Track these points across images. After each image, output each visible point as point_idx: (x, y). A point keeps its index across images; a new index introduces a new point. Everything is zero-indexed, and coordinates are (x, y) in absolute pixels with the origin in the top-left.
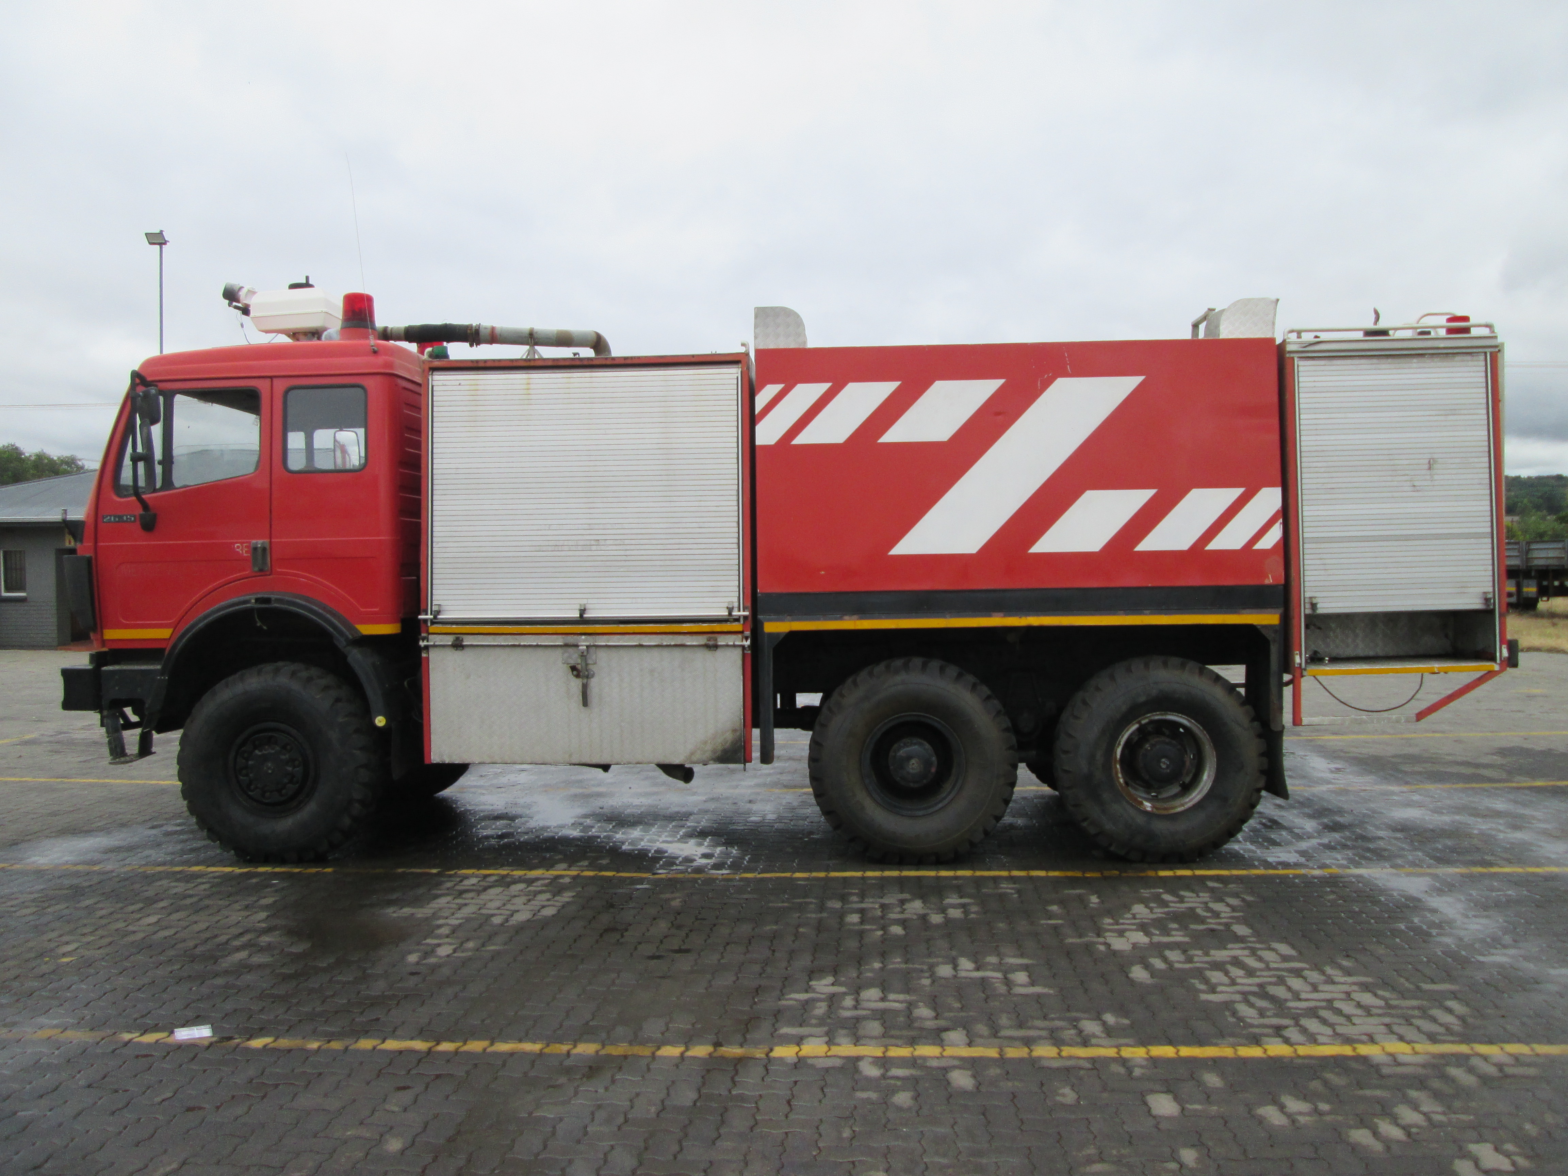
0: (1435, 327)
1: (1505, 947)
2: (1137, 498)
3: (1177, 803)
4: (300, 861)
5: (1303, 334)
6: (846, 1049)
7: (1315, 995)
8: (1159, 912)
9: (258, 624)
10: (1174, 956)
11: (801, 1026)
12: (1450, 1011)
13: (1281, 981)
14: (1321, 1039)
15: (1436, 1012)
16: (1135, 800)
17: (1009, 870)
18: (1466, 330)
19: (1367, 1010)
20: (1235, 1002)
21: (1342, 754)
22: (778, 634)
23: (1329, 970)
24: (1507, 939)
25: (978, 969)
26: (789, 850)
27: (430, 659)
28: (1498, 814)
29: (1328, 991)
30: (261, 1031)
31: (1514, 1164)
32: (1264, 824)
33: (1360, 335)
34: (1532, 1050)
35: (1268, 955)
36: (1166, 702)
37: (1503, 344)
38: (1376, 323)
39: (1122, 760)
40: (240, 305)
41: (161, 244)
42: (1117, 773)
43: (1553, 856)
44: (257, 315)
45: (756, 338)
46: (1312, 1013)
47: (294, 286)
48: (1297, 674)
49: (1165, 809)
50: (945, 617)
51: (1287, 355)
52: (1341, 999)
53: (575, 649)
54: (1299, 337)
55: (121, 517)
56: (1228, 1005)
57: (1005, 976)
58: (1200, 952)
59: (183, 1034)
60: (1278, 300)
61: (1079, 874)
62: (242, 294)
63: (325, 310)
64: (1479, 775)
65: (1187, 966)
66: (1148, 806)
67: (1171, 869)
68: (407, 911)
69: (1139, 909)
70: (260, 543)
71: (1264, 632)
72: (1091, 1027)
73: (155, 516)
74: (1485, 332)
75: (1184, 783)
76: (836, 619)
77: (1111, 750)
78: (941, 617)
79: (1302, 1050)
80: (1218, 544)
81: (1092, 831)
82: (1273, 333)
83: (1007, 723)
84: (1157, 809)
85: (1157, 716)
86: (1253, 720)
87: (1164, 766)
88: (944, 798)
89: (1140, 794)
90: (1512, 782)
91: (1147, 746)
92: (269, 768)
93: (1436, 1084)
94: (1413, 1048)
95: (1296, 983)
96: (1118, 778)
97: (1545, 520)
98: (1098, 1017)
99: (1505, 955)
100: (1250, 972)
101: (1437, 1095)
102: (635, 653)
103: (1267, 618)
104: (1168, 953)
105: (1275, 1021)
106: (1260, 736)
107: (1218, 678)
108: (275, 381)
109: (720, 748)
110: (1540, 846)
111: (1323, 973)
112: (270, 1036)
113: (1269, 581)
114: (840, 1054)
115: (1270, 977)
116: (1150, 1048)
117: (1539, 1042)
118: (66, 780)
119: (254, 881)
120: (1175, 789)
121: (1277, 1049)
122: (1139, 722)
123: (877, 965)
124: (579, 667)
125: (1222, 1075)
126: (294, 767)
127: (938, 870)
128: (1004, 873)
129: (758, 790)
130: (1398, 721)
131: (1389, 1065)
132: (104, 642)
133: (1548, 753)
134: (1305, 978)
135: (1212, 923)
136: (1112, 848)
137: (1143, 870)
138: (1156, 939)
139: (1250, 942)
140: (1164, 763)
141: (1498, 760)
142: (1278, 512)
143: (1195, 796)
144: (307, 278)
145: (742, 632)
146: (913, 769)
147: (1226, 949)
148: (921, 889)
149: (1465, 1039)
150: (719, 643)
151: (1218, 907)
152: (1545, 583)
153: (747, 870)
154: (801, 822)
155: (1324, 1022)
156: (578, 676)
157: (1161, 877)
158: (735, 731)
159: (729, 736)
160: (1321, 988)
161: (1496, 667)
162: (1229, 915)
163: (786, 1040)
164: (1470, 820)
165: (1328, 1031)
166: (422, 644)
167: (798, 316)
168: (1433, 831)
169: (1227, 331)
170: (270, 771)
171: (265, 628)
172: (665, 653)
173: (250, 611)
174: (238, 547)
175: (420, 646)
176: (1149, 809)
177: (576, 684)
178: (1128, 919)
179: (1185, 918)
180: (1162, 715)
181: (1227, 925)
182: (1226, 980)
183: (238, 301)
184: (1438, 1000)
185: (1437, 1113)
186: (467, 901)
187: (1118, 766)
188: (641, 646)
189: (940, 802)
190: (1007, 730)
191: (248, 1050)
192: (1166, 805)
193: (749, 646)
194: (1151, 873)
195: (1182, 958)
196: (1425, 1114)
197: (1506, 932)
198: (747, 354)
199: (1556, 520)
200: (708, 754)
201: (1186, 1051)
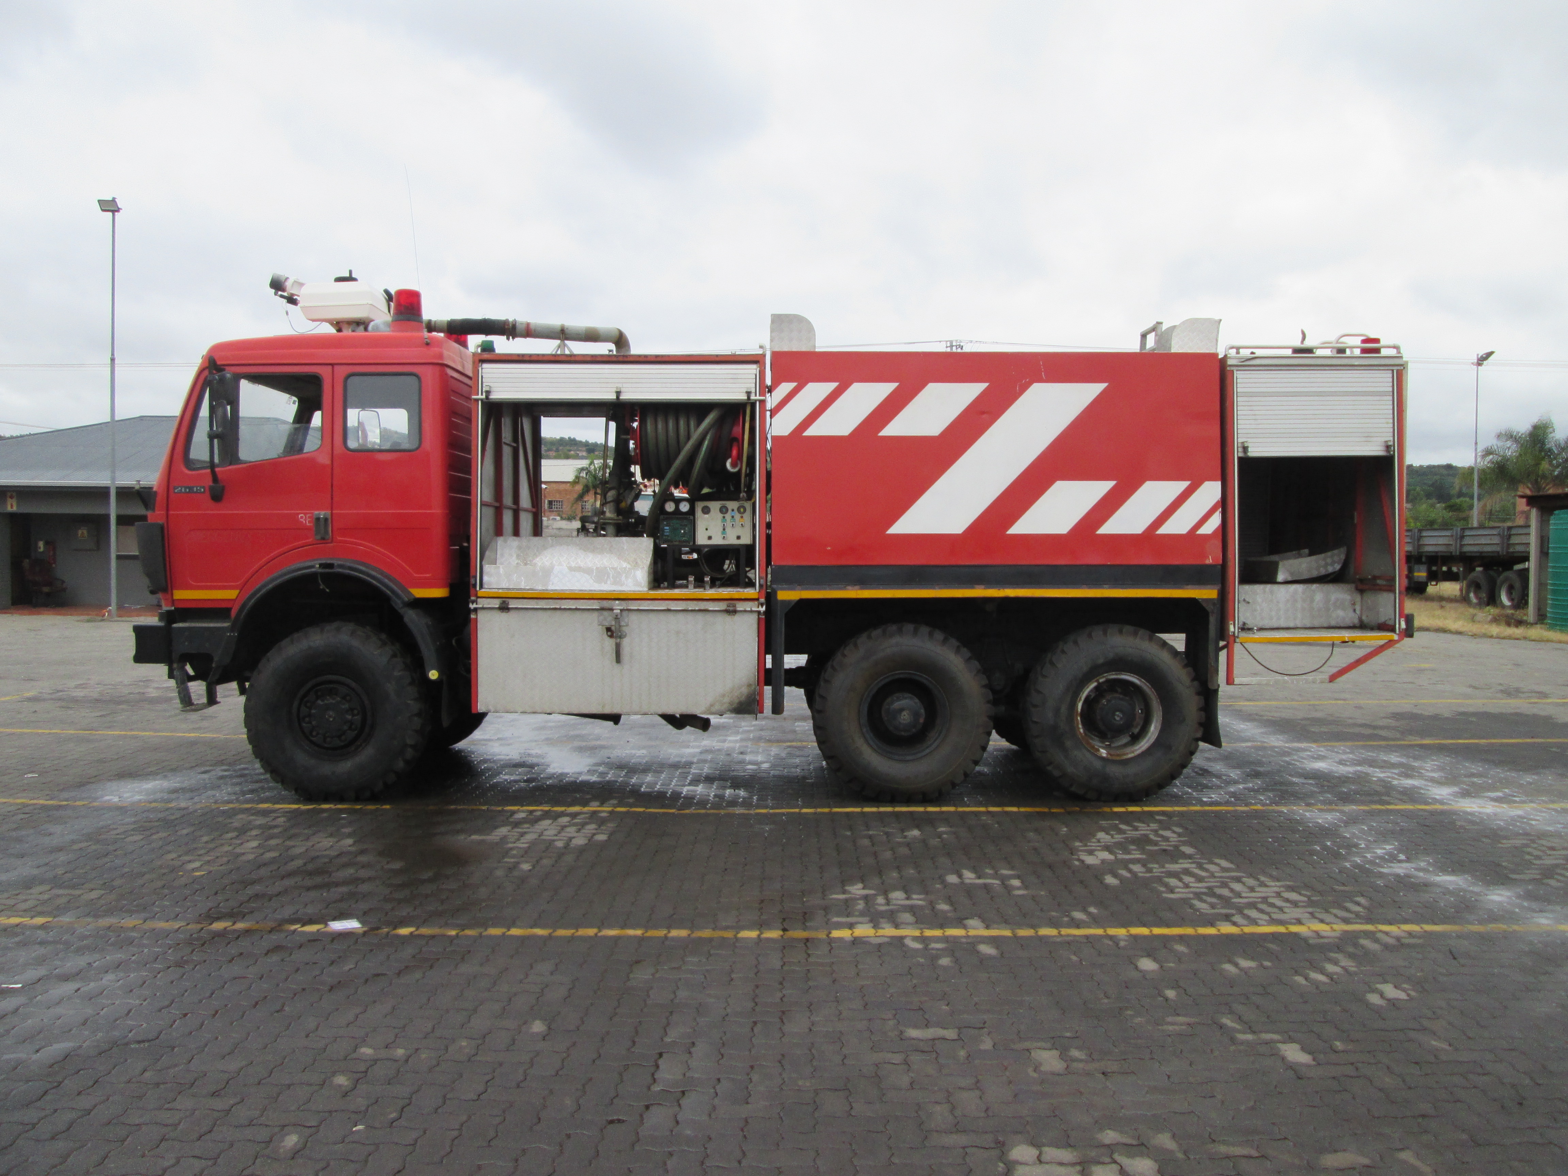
0: (1351, 348)
1: (1400, 861)
2: (1099, 489)
3: (1128, 750)
4: (357, 799)
5: (1241, 350)
6: (889, 931)
7: (1253, 894)
8: (1118, 838)
9: (321, 587)
10: (1137, 868)
11: (848, 916)
12: (1358, 904)
13: (1224, 885)
14: (1260, 922)
15: (1349, 905)
16: (1093, 747)
17: (986, 807)
18: (1377, 351)
19: (1295, 904)
20: (1190, 899)
21: (1257, 717)
22: (789, 602)
23: (1262, 878)
24: (1402, 857)
25: (979, 878)
26: (790, 791)
27: (478, 620)
28: (1393, 766)
29: (1262, 892)
30: (403, 923)
31: (1408, 995)
32: (1196, 772)
33: (1289, 352)
34: (1421, 928)
35: (1212, 868)
36: (1120, 663)
37: (1407, 362)
38: (1302, 342)
39: (1082, 715)
40: (285, 294)
41: (113, 212)
42: (1078, 724)
43: (1437, 797)
44: (307, 305)
45: (772, 340)
46: (1253, 905)
47: (340, 280)
48: (1231, 640)
49: (1118, 755)
50: (934, 588)
51: (1228, 368)
52: (1274, 897)
53: (610, 612)
54: (1238, 353)
55: (191, 488)
56: (1185, 901)
57: (1003, 883)
58: (1156, 866)
59: (338, 926)
60: (1221, 320)
61: (1046, 810)
62: (288, 284)
63: (370, 302)
64: (1376, 735)
65: (1148, 875)
66: (1103, 752)
67: (1123, 806)
68: (475, 837)
69: (1101, 835)
70: (322, 514)
71: (1204, 605)
72: (1078, 915)
73: (223, 489)
74: (1393, 352)
75: (1133, 733)
76: (841, 589)
77: (1073, 705)
78: (931, 588)
79: (1247, 930)
80: (1165, 529)
81: (1056, 773)
82: (1216, 349)
83: (985, 681)
84: (1111, 755)
85: (1113, 676)
86: (1193, 680)
87: (1117, 718)
88: (931, 745)
89: (1096, 743)
90: (1405, 740)
91: (1104, 701)
92: (330, 717)
93: (1351, 949)
94: (1332, 928)
95: (1237, 887)
96: (1079, 728)
97: (1435, 508)
98: (1084, 910)
99: (1401, 867)
100: (1200, 879)
101: (1351, 956)
102: (662, 616)
103: (1206, 593)
104: (1131, 866)
105: (1224, 911)
106: (1198, 694)
107: (1164, 644)
108: (336, 367)
109: (737, 701)
110: (1428, 790)
111: (1258, 880)
112: (412, 926)
113: (1209, 561)
114: (886, 934)
115: (1215, 882)
116: (1130, 929)
117: (1428, 923)
118: (94, 732)
119: (325, 815)
120: (1125, 739)
121: (1227, 929)
122: (1097, 681)
123: (895, 874)
124: (613, 628)
125: (1188, 946)
126: (353, 715)
127: (925, 807)
128: (982, 809)
129: (744, 744)
130: (1314, 682)
131: (1314, 938)
132: (173, 602)
133: (1435, 717)
134: (1244, 884)
135: (1164, 845)
136: (1073, 789)
137: (1100, 808)
138: (1120, 857)
139: (1197, 858)
140: (1118, 716)
141: (1392, 723)
142: (1218, 502)
143: (1144, 745)
144: (351, 272)
145: (757, 600)
146: (904, 719)
147: (1177, 863)
148: (917, 821)
149: (1369, 920)
150: (738, 609)
151: (1167, 833)
152: (1434, 568)
153: (758, 806)
154: (793, 770)
155: (1262, 911)
156: (611, 636)
157: (1116, 813)
158: (749, 685)
159: (745, 691)
160: (1258, 889)
161: (1396, 637)
162: (1176, 839)
163: (839, 926)
164: (1370, 770)
165: (1266, 917)
166: (472, 606)
167: (809, 323)
168: (1339, 778)
169: (1178, 346)
170: (331, 719)
171: (328, 590)
172: (690, 617)
173: (314, 576)
174: (302, 517)
175: (470, 609)
176: (1104, 755)
177: (610, 643)
178: (1094, 842)
179: (1142, 842)
180: (1116, 674)
181: (1176, 847)
182: (1180, 884)
183: (284, 290)
184: (1350, 897)
185: (1353, 966)
186: (525, 830)
187: (1079, 718)
188: (669, 610)
189: (927, 747)
190: (985, 686)
191: (398, 936)
192: (1118, 752)
193: (764, 612)
194: (1107, 809)
195: (1143, 870)
196: (1343, 967)
197: (1400, 851)
198: (764, 356)
199: (1445, 508)
200: (726, 706)
201: (1157, 931)
